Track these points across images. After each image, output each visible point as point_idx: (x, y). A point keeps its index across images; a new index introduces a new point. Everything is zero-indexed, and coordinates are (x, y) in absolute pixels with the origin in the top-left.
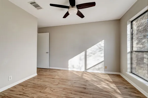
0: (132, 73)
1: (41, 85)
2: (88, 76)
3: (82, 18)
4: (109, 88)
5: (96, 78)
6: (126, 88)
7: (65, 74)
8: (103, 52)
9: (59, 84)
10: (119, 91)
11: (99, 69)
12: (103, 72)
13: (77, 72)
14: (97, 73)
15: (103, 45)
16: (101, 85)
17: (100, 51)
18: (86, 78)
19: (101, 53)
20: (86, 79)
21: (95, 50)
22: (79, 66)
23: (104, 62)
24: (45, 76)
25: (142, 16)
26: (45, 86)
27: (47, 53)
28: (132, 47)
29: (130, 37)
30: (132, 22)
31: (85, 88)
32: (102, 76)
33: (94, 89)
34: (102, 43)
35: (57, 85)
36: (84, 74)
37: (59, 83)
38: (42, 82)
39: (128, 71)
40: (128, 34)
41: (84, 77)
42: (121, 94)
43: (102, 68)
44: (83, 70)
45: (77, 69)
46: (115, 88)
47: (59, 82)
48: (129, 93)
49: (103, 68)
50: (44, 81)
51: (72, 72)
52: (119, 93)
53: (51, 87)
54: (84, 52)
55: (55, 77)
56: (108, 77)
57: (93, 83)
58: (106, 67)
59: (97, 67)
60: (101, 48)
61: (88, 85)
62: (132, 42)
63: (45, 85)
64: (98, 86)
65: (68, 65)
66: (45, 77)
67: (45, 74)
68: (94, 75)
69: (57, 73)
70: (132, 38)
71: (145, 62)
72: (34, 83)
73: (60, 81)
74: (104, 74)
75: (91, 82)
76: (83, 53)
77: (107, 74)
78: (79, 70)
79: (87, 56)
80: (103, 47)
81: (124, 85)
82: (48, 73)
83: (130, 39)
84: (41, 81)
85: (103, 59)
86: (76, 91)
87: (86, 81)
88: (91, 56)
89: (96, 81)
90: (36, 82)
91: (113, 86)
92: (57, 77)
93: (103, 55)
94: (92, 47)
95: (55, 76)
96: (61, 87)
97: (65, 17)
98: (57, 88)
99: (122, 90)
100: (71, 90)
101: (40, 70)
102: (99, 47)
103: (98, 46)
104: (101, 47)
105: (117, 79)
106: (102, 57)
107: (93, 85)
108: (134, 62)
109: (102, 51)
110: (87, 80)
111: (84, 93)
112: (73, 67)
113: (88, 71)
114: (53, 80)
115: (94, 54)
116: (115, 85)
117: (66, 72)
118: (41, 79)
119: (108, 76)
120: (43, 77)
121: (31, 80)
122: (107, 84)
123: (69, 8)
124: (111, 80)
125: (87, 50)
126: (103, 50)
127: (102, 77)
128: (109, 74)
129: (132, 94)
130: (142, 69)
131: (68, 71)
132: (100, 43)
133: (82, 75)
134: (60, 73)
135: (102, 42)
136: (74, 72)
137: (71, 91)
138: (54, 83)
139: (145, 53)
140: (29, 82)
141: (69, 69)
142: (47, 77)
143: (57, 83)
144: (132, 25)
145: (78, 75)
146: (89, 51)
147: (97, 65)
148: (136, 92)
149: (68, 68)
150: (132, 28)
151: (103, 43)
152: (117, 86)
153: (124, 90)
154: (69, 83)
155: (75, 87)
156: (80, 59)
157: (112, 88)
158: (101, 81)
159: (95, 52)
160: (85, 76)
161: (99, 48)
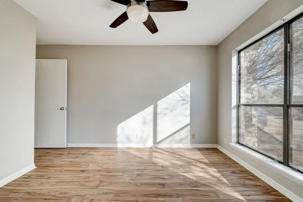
0: (238, 143)
1: (53, 194)
2: (162, 156)
3: (153, 33)
4: (209, 177)
5: (179, 159)
6: (234, 172)
7: (112, 157)
8: (188, 106)
9: (101, 184)
10: (226, 181)
11: (181, 141)
12: (189, 146)
13: (138, 150)
14: (178, 149)
15: (188, 93)
16: (191, 174)
17: (184, 104)
18: (159, 161)
19: (186, 109)
20: (160, 165)
21: (174, 102)
22: (141, 138)
23: (189, 126)
24: (60, 167)
25: (257, 44)
26: (66, 195)
27: (62, 109)
28: (239, 97)
29: (236, 80)
30: (239, 52)
31: (164, 185)
32: (188, 154)
33: (182, 184)
34: (186, 90)
35: (97, 187)
36: (154, 154)
37: (101, 182)
38: (53, 185)
39: (232, 140)
40: (233, 74)
41: (155, 160)
42: (230, 185)
43: (186, 137)
44: (150, 144)
45: (137, 143)
46: (218, 175)
47: (100, 179)
48: (242, 181)
49: (189, 137)
50: (60, 182)
51: (126, 152)
52: (227, 184)
53: (81, 195)
54: (152, 106)
55: (89, 168)
56: (199, 156)
57: (176, 171)
58: (193, 136)
59: (177, 137)
60: (186, 98)
61: (167, 177)
62: (240, 89)
63: (66, 193)
64: (187, 175)
65: (116, 136)
66: (61, 171)
67: (57, 161)
68: (172, 152)
69: (91, 156)
70: (239, 82)
71: (253, 123)
72: (28, 193)
73: (102, 175)
74: (192, 149)
75: (171, 169)
76: (150, 109)
77: (196, 148)
78: (140, 146)
79: (159, 116)
80: (188, 96)
81: (229, 168)
82: (66, 159)
83: (236, 83)
84: (49, 184)
85: (187, 121)
86: (145, 195)
87: (160, 168)
88: (165, 115)
89: (181, 166)
90: (34, 187)
91: (213, 171)
92: (92, 167)
93: (188, 112)
94: (168, 97)
95: (88, 166)
96: (109, 191)
97: (115, 25)
98: (99, 194)
99: (230, 178)
100: (134, 193)
101: (41, 153)
102: (181, 97)
103: (179, 95)
104: (185, 96)
105: (215, 158)
106: (186, 116)
107: (178, 176)
108: (241, 124)
109: (186, 104)
110: (163, 167)
111: (165, 196)
112: (129, 139)
113: (160, 146)
114: (84, 175)
115: (172, 111)
116: (215, 170)
117: (112, 153)
118: (49, 178)
119: (199, 152)
120: (56, 170)
121: (19, 185)
122: (202, 168)
123: (130, 5)
124: (206, 161)
125: (159, 103)
126: (189, 103)
127: (189, 156)
128: (199, 149)
129: (247, 182)
130: (250, 135)
131: (116, 149)
132: (183, 88)
133: (151, 157)
134: (97, 157)
135: (186, 87)
136: (131, 151)
137: (134, 196)
138: (87, 184)
139: (255, 107)
140: (12, 191)
141: (120, 146)
142: (66, 170)
143: (97, 183)
144: (239, 58)
145: (142, 158)
146: (162, 104)
147: (177, 134)
148: (250, 177)
149: (116, 142)
150: (239, 63)
151: (189, 88)
152: (219, 172)
153: (232, 177)
154: (126, 178)
155: (142, 184)
156: (145, 123)
157: (214, 176)
158: (190, 163)
159: (174, 106)
160: (156, 158)
161: (180, 99)
